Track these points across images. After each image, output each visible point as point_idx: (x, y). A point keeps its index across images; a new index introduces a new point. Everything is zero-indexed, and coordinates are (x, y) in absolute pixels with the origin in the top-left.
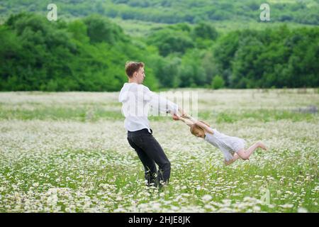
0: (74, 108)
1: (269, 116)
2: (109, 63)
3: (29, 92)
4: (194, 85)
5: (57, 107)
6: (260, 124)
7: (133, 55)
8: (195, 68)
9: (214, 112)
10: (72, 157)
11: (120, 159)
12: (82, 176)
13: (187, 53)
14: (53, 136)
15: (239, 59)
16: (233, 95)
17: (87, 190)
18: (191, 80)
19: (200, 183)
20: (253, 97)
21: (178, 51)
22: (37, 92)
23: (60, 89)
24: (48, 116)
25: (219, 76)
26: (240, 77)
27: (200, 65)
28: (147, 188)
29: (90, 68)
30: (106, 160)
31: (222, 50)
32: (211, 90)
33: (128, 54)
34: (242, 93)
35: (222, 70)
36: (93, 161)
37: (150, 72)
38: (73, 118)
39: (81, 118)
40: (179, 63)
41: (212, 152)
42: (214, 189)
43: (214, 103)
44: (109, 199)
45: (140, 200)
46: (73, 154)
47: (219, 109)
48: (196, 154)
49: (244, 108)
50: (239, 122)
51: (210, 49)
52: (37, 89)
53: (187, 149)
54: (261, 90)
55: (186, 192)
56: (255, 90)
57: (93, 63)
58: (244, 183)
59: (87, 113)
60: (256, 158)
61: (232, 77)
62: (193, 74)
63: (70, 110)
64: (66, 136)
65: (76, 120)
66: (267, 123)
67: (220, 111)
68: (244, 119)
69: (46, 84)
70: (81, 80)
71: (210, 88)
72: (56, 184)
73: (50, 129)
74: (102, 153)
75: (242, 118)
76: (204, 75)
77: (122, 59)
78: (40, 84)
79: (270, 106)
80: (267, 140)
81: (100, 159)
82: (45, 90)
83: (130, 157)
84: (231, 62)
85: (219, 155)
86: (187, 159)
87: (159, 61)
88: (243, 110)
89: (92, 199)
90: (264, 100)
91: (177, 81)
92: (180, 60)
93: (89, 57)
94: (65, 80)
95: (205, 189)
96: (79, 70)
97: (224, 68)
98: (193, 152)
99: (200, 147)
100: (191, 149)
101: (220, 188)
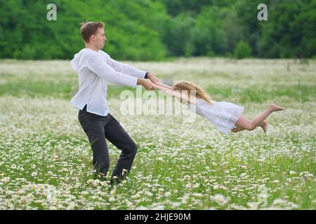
0: (57, 82)
1: (308, 94)
4: (211, 53)
5: (35, 79)
6: (297, 105)
7: (134, 14)
8: (212, 31)
9: (237, 88)
10: (53, 144)
12: (66, 170)
13: (204, 12)
14: (30, 116)
16: (263, 67)
17: (71, 187)
18: (208, 47)
19: (218, 180)
20: (288, 69)
21: (192, 9)
22: (9, 61)
23: (38, 57)
24: (24, 91)
25: (245, 41)
26: (272, 44)
27: (219, 27)
28: (149, 185)
31: (249, 8)
32: (233, 60)
33: (126, 13)
34: (275, 64)
35: (248, 34)
36: (80, 149)
37: (154, 36)
38: (54, 94)
40: (193, 25)
41: (233, 140)
42: (236, 189)
43: (238, 76)
44: (100, 199)
45: (139, 201)
46: (54, 141)
47: (243, 85)
48: (213, 142)
49: (277, 83)
50: (269, 102)
51: (233, 7)
52: (9, 57)
53: (201, 136)
54: (298, 61)
55: (200, 192)
56: (291, 61)
58: (275, 181)
59: (73, 88)
60: (290, 148)
61: (261, 43)
62: (210, 39)
63: (52, 84)
64: (46, 117)
65: (59, 97)
66: (306, 103)
67: (246, 87)
68: (277, 98)
69: (21, 49)
70: (66, 46)
71: (233, 57)
72: (31, 179)
73: (25, 108)
75: (273, 97)
76: (225, 40)
77: (119, 19)
78: (13, 50)
79: (309, 81)
80: (306, 125)
82: (20, 58)
85: (243, 143)
86: (201, 149)
87: (167, 21)
88: (275, 86)
89: (77, 198)
90: (302, 74)
91: (189, 47)
92: (194, 20)
93: (77, 15)
94: (45, 46)
96: (63, 33)
97: (251, 32)
98: (209, 140)
99: (219, 134)
100: (207, 136)
101: (243, 186)
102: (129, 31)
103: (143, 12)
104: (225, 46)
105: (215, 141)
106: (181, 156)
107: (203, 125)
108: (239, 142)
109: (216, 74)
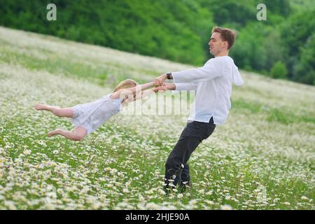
0: (94, 67)
2: (149, 20)
3: (42, 36)
4: (248, 67)
5: (74, 61)
7: (181, 15)
8: (254, 46)
9: (266, 106)
11: (138, 141)
12: (87, 154)
13: (248, 27)
14: (62, 96)
15: (310, 47)
16: (295, 90)
17: (88, 172)
18: (246, 61)
19: (232, 193)
21: (238, 21)
22: (52, 38)
23: (81, 39)
24: (61, 70)
25: (283, 62)
26: (308, 70)
27: (261, 44)
29: (124, 21)
30: (120, 139)
31: (293, 31)
32: (269, 79)
33: (174, 13)
34: (308, 89)
35: (287, 56)
36: (105, 137)
37: (197, 41)
38: (90, 78)
39: (100, 81)
41: (253, 156)
42: (246, 203)
43: (270, 95)
44: (115, 188)
45: (151, 197)
47: (273, 104)
48: (233, 154)
49: (306, 109)
50: (295, 126)
51: (277, 27)
52: (53, 34)
53: (223, 145)
55: (211, 199)
57: (129, 16)
58: (286, 203)
59: (109, 76)
60: (307, 174)
61: (298, 67)
62: (249, 53)
63: (89, 68)
65: (93, 82)
67: (274, 107)
68: (302, 123)
69: (65, 29)
70: (110, 34)
71: (268, 75)
72: (53, 157)
73: (59, 86)
74: (118, 130)
75: (300, 121)
76: (264, 57)
77: (166, 18)
78: (58, 28)
81: (113, 137)
82: (63, 37)
83: (151, 142)
84: (301, 48)
85: (262, 160)
86: (221, 159)
88: (303, 111)
89: (93, 183)
93: (126, 6)
94: (89, 30)
95: (236, 200)
96: (109, 21)
97: (291, 54)
98: (230, 151)
99: (241, 147)
100: (229, 147)
101: (254, 202)
102: (173, 31)
103: (191, 16)
104: (263, 63)
105: (235, 153)
106: (200, 162)
107: (227, 135)
108: (258, 158)
109: (250, 89)
